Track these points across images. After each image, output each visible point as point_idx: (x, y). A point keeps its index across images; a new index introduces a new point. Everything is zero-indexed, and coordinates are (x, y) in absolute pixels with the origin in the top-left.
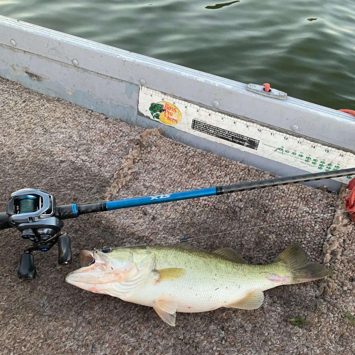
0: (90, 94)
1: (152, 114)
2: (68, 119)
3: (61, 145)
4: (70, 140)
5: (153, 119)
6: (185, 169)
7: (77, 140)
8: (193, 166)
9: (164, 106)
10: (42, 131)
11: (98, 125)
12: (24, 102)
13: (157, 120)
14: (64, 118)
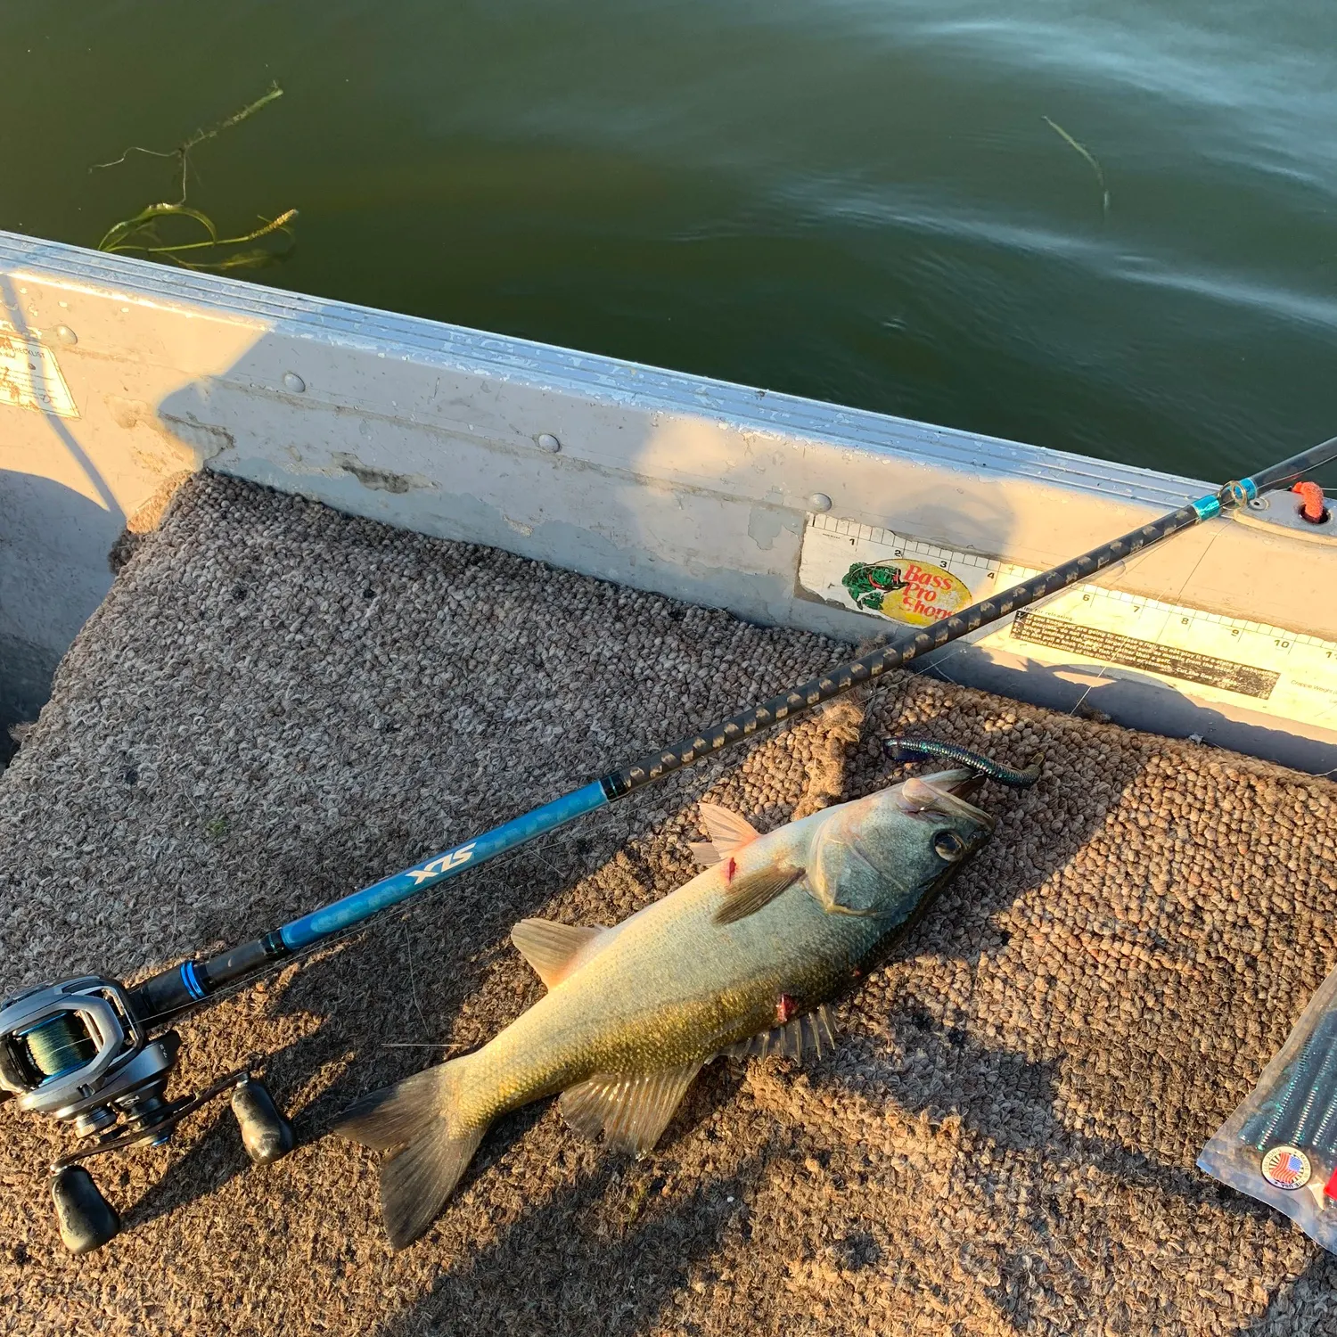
0: (605, 533)
1: (854, 595)
2: (547, 649)
3: (561, 773)
4: (587, 746)
5: (859, 610)
6: (1021, 813)
7: (610, 741)
8: (1047, 798)
9: (904, 573)
10: (475, 722)
11: (662, 659)
12: (369, 594)
13: (875, 612)
14: (533, 645)
